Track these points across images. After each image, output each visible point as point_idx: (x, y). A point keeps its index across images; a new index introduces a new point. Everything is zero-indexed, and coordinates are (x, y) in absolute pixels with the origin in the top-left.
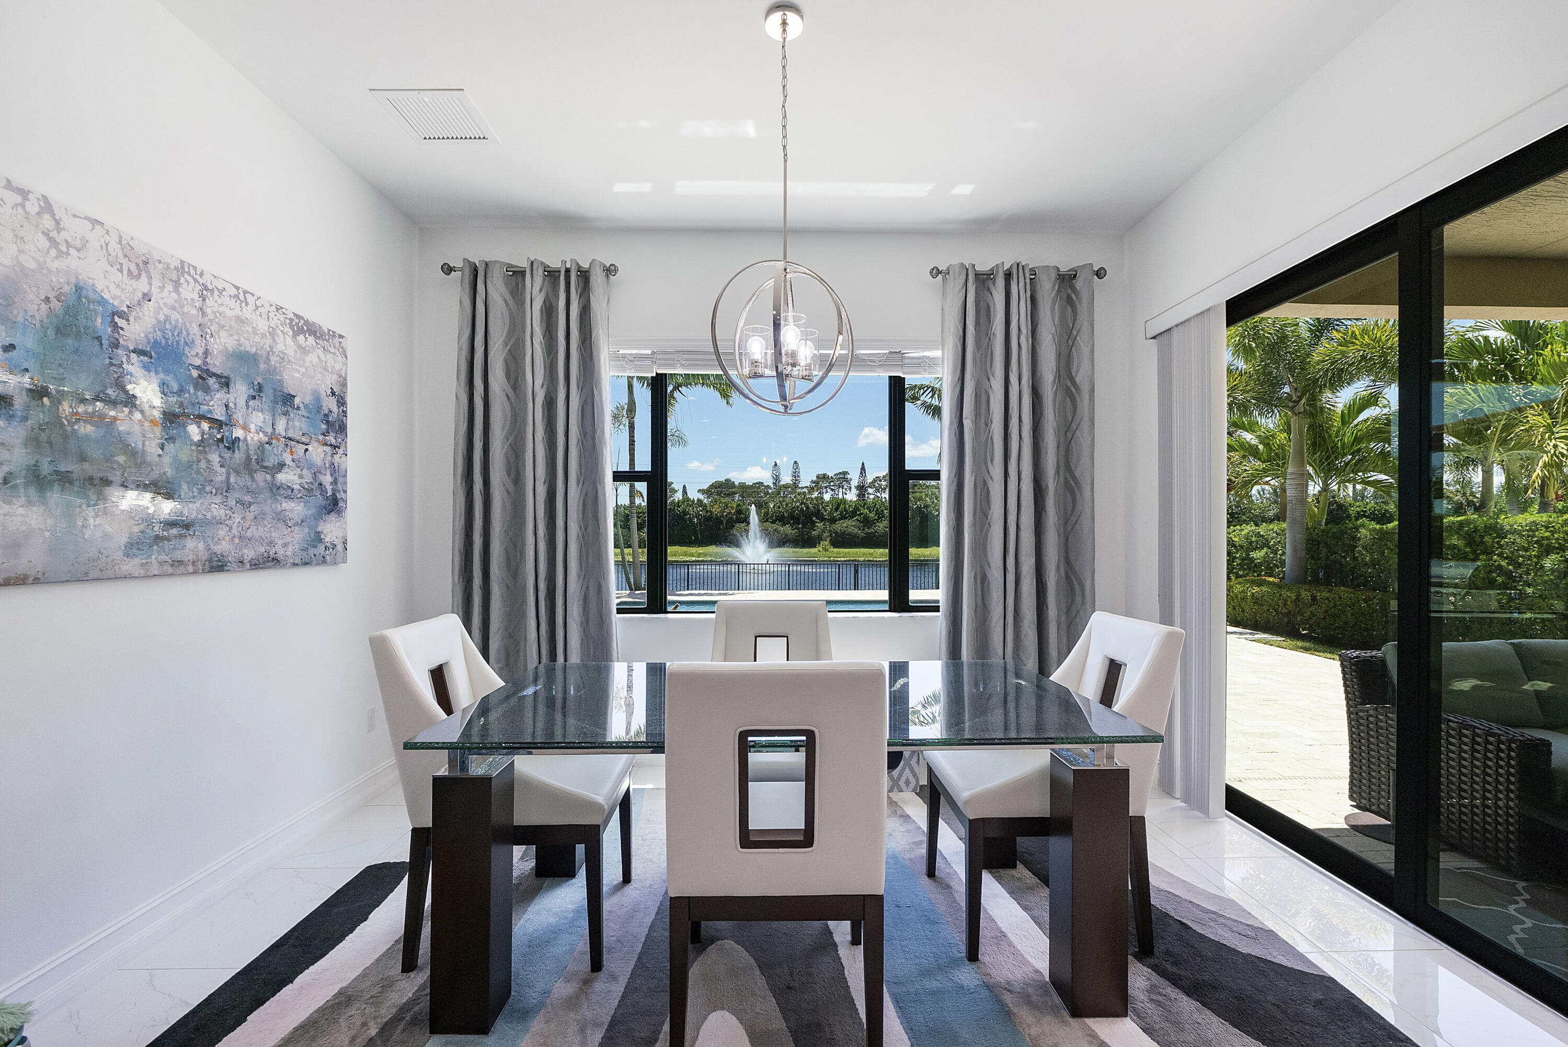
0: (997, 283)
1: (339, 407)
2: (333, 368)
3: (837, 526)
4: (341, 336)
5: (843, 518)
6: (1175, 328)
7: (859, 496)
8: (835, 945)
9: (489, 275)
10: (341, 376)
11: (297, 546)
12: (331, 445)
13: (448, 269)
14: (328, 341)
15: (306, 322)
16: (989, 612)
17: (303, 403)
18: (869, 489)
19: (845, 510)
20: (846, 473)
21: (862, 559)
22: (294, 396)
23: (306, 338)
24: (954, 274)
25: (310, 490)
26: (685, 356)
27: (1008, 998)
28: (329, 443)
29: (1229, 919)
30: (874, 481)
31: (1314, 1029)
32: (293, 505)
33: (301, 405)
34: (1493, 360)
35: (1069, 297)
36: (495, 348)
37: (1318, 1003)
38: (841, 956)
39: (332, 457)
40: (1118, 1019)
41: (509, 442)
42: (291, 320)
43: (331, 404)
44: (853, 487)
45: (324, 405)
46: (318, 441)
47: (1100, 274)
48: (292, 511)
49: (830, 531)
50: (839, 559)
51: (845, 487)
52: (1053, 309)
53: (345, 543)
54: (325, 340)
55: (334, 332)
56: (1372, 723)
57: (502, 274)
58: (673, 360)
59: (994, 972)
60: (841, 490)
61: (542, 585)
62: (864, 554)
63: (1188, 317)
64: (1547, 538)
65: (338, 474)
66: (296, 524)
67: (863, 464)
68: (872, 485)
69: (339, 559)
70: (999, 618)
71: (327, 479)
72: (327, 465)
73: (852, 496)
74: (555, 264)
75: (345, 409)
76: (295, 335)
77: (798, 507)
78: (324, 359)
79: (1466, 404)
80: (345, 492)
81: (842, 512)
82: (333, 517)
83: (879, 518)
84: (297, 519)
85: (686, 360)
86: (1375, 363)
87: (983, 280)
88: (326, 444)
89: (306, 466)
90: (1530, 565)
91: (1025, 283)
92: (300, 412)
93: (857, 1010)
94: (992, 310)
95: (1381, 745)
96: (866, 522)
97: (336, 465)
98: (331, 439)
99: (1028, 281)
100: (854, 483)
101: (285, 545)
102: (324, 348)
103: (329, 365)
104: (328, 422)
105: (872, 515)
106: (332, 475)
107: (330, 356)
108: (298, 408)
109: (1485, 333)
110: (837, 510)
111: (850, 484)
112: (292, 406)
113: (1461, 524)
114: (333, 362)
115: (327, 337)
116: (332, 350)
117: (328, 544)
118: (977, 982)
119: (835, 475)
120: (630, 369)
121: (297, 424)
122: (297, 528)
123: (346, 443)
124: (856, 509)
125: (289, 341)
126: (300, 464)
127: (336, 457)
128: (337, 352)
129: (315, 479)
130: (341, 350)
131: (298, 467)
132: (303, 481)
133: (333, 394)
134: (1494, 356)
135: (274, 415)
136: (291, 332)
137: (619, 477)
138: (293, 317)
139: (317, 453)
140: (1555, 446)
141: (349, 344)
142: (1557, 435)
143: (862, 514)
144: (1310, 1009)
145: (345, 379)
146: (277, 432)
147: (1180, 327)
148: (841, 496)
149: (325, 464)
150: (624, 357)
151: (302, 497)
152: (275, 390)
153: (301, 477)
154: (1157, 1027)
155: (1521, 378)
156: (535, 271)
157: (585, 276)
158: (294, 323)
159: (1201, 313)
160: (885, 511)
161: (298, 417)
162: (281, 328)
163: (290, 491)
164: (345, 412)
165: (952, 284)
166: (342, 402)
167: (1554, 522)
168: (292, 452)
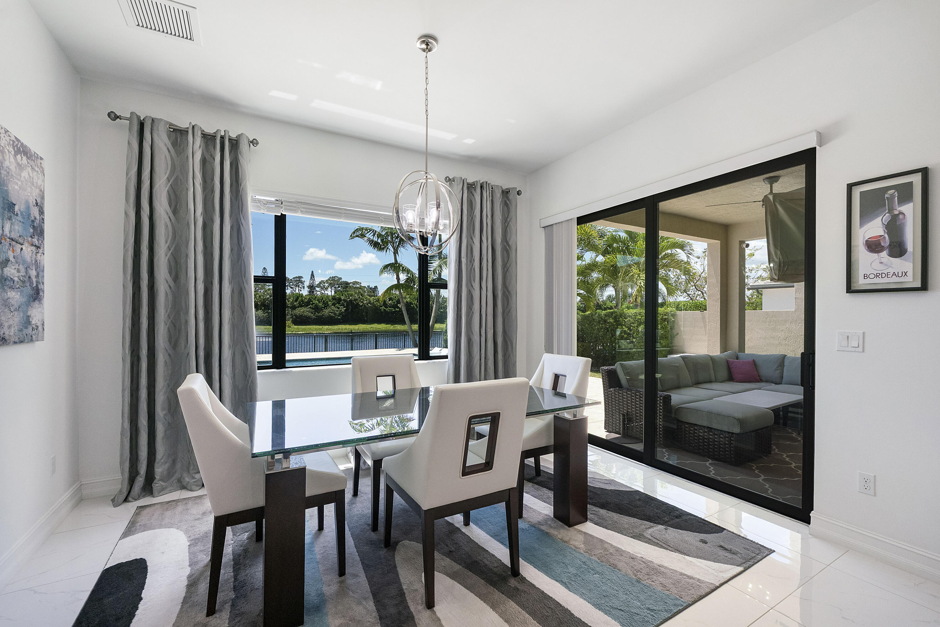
0: (477, 190)
1: (40, 215)
2: (37, 183)
3: (297, 311)
4: (41, 159)
5: (301, 306)
6: (555, 225)
7: (309, 292)
8: (458, 529)
9: (155, 128)
10: (41, 190)
11: (16, 328)
12: (35, 246)
13: (113, 116)
14: (34, 161)
15: (22, 144)
16: (473, 358)
17: (20, 211)
18: (317, 288)
19: (302, 301)
20: (301, 277)
21: (315, 332)
22: (15, 205)
23: (22, 158)
24: (457, 182)
25: (24, 282)
26: (303, 206)
27: (543, 528)
28: (34, 244)
29: (598, 479)
30: (320, 283)
31: (643, 508)
32: (14, 294)
33: (19, 212)
34: (622, 245)
35: (505, 202)
36: (160, 182)
37: (639, 500)
38: (464, 532)
39: (36, 255)
40: (585, 523)
41: (171, 252)
42: (13, 141)
43: (35, 212)
44: (306, 286)
45: (32, 213)
46: (28, 242)
47: (519, 193)
48: (13, 298)
49: (292, 314)
50: (299, 333)
51: (300, 286)
52: (500, 207)
53: (43, 325)
54: (32, 160)
55: (37, 155)
56: (610, 397)
57: (166, 130)
58: (294, 207)
59: (532, 520)
60: (297, 288)
61: (202, 354)
62: (316, 329)
63: (561, 221)
64: (640, 319)
65: (40, 269)
66: (15, 310)
67: (312, 272)
68: (318, 286)
69: (40, 338)
70: (478, 360)
71: (33, 273)
72: (33, 262)
73: (305, 292)
74: (210, 130)
75: (43, 217)
76: (15, 155)
77: (268, 298)
78: (32, 176)
79: (613, 262)
80: (43, 283)
81: (300, 303)
82: (36, 304)
83: (325, 306)
84: (16, 306)
85: (303, 208)
86: (585, 242)
87: (471, 187)
88: (32, 245)
89: (21, 262)
90: (634, 330)
91: (489, 192)
92: (18, 218)
93: (488, 551)
94: (474, 204)
95: (616, 404)
96: (317, 309)
97: (38, 262)
98: (35, 240)
99: (491, 192)
100: (307, 284)
101: (10, 327)
102: (32, 166)
103: (34, 181)
104: (34, 226)
105: (320, 305)
106: (36, 270)
107: (35, 173)
108: (17, 215)
109: (619, 233)
110: (296, 301)
111: (303, 284)
112: (13, 212)
113: (612, 313)
114: (37, 179)
115: (34, 158)
116: (37, 169)
117: (34, 326)
118: (527, 526)
119: (293, 278)
120: (264, 209)
121: (16, 227)
122: (16, 313)
123: (44, 244)
124: (310, 300)
125: (12, 159)
126: (18, 261)
127: (39, 255)
128: (39, 171)
129: (26, 273)
130: (41, 169)
131: (17, 262)
132: (20, 274)
133: (37, 204)
134: (622, 243)
135: (3, 219)
136: (13, 151)
137: (258, 279)
138: (14, 140)
139: (28, 251)
140: (640, 283)
141: (46, 164)
142: (641, 278)
143: (314, 303)
144: (638, 502)
145: (44, 194)
146: (5, 233)
147: (558, 225)
148: (297, 291)
149: (32, 260)
150: (260, 201)
151: (19, 288)
152: (4, 199)
153: (18, 271)
154: (598, 522)
155: (630, 253)
156: (196, 133)
157: (235, 144)
158: (15, 144)
159: (568, 220)
160: (329, 302)
161: (17, 222)
162: (7, 147)
163: (12, 282)
164: (43, 219)
165: (456, 187)
166: (42, 212)
167: (642, 312)
168: (13, 250)
